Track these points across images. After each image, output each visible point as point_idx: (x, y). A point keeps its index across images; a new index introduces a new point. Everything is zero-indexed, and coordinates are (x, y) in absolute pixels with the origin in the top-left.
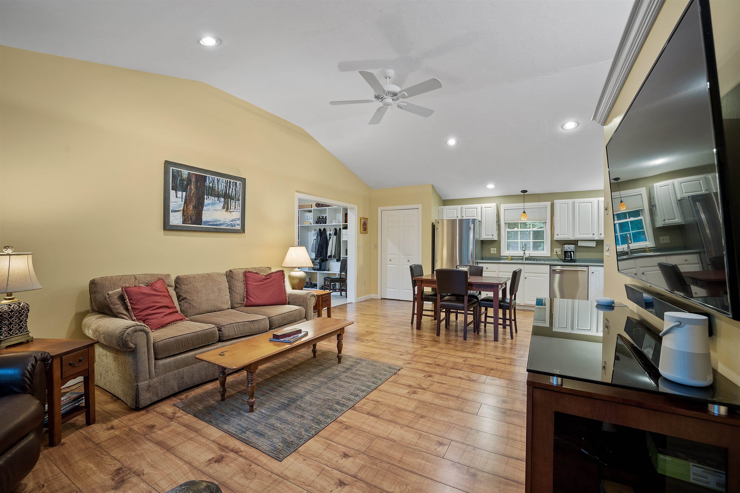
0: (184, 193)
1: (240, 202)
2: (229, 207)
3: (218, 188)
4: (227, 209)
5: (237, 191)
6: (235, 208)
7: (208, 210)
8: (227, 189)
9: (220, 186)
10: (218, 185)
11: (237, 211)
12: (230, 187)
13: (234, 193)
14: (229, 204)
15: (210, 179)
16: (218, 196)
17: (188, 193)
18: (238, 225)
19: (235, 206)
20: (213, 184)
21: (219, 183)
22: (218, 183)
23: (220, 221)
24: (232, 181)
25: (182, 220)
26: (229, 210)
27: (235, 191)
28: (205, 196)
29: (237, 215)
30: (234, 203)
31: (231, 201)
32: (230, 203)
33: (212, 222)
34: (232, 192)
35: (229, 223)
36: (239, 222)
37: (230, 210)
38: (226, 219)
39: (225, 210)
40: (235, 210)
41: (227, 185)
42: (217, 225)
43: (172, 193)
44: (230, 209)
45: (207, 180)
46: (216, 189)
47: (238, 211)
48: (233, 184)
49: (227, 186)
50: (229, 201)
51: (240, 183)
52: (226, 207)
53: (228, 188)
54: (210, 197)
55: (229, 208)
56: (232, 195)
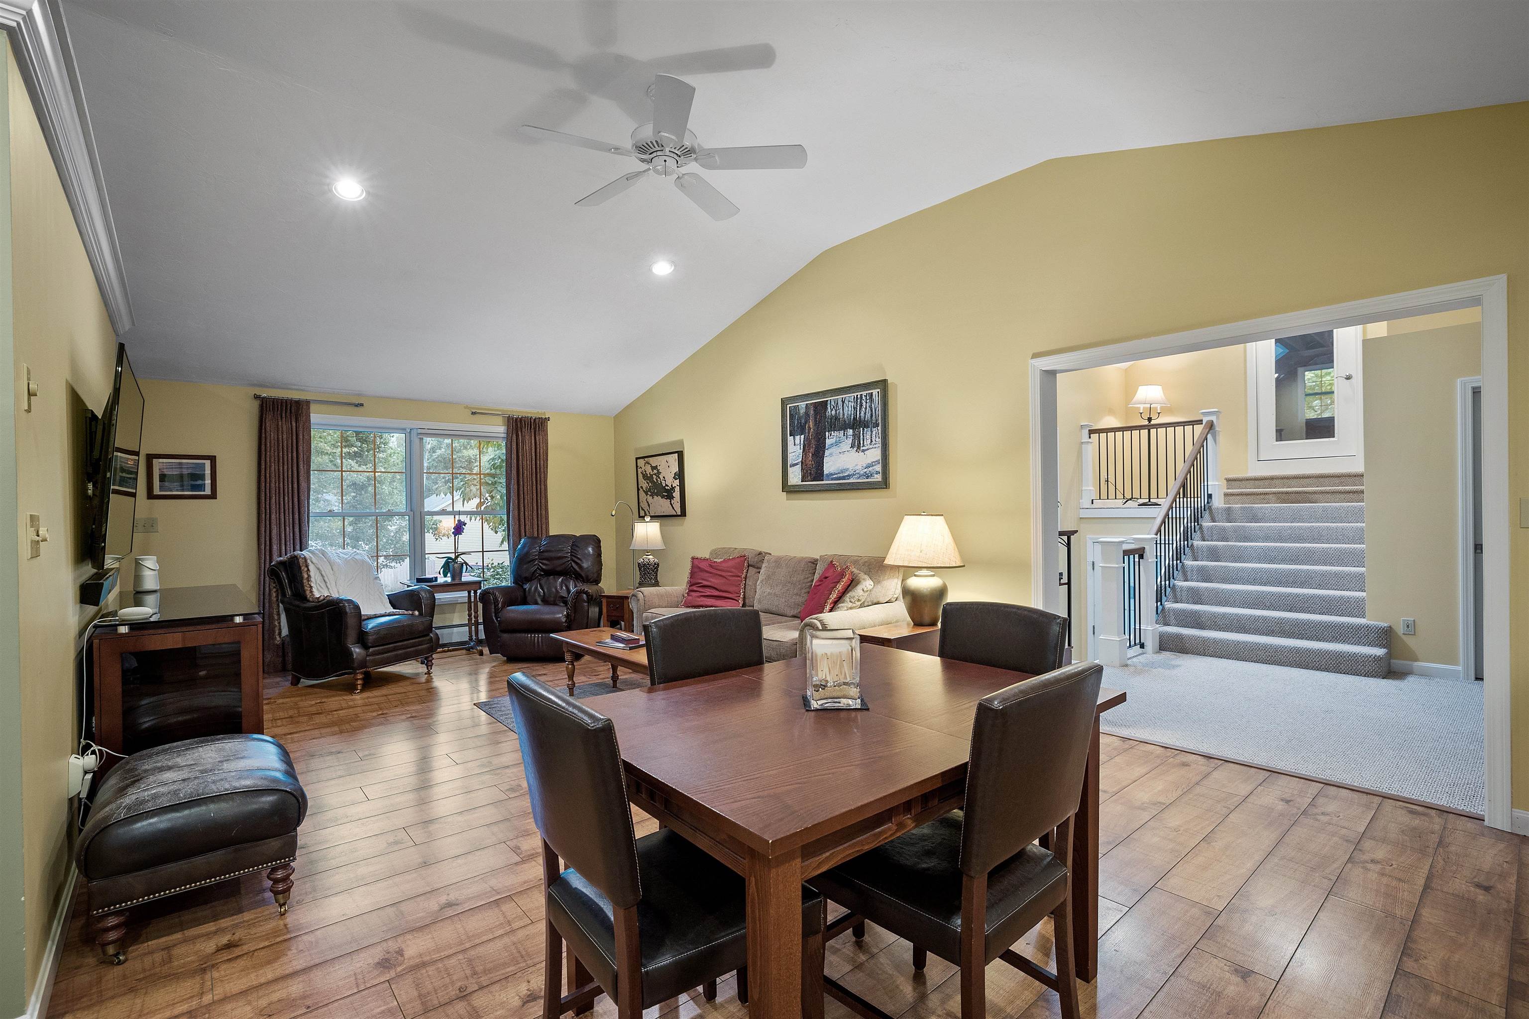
0: (803, 436)
1: (879, 428)
2: (862, 442)
3: (844, 415)
4: (859, 447)
5: (874, 410)
6: (872, 441)
7: (831, 455)
8: (857, 411)
9: (846, 409)
10: (843, 410)
11: (875, 448)
12: (861, 406)
13: (868, 415)
14: (862, 437)
15: (833, 403)
16: (844, 427)
17: (807, 434)
18: (877, 473)
19: (871, 437)
20: (836, 411)
21: (845, 404)
22: (843, 405)
23: (847, 470)
24: (864, 393)
25: (801, 476)
26: (862, 448)
27: (870, 411)
28: (827, 433)
29: (874, 454)
30: (869, 433)
31: (863, 430)
32: (863, 434)
33: (836, 474)
34: (865, 414)
35: (862, 472)
36: (879, 468)
37: (864, 448)
38: (857, 465)
39: (855, 449)
40: (871, 447)
41: (857, 403)
42: (843, 478)
43: (790, 439)
44: (864, 446)
45: (829, 406)
46: (841, 416)
47: (877, 446)
48: (866, 399)
49: (857, 406)
50: (862, 432)
51: (878, 392)
52: (857, 445)
53: (858, 408)
54: (832, 432)
55: (862, 445)
56: (866, 419)
